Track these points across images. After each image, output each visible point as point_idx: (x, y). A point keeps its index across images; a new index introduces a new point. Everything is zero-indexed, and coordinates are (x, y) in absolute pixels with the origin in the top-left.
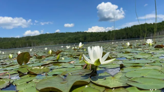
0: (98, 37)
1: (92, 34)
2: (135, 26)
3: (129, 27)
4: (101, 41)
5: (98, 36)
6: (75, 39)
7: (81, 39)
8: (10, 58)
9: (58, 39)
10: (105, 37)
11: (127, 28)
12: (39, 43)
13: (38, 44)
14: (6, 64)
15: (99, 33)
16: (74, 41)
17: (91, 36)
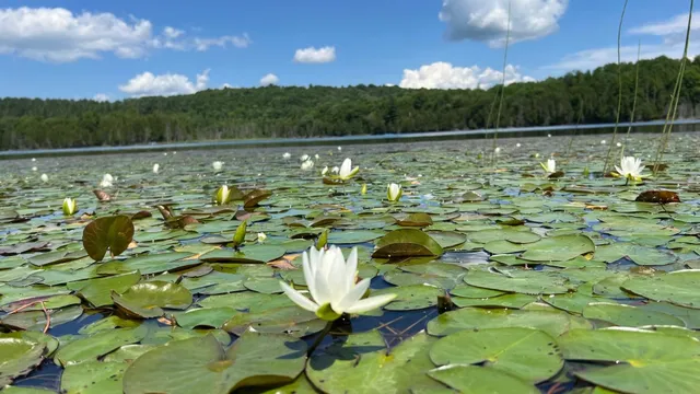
0: (447, 109)
1: (421, 98)
2: (610, 68)
3: (584, 71)
4: (461, 129)
5: (449, 105)
6: (349, 118)
7: (371, 117)
8: (66, 213)
9: (277, 115)
10: (475, 111)
11: (574, 74)
12: (195, 126)
13: (191, 131)
14: (45, 250)
15: (451, 92)
16: (345, 124)
17: (416, 107)
